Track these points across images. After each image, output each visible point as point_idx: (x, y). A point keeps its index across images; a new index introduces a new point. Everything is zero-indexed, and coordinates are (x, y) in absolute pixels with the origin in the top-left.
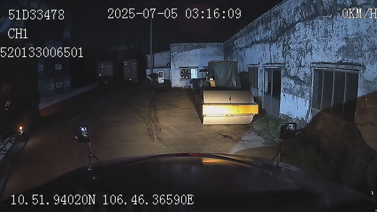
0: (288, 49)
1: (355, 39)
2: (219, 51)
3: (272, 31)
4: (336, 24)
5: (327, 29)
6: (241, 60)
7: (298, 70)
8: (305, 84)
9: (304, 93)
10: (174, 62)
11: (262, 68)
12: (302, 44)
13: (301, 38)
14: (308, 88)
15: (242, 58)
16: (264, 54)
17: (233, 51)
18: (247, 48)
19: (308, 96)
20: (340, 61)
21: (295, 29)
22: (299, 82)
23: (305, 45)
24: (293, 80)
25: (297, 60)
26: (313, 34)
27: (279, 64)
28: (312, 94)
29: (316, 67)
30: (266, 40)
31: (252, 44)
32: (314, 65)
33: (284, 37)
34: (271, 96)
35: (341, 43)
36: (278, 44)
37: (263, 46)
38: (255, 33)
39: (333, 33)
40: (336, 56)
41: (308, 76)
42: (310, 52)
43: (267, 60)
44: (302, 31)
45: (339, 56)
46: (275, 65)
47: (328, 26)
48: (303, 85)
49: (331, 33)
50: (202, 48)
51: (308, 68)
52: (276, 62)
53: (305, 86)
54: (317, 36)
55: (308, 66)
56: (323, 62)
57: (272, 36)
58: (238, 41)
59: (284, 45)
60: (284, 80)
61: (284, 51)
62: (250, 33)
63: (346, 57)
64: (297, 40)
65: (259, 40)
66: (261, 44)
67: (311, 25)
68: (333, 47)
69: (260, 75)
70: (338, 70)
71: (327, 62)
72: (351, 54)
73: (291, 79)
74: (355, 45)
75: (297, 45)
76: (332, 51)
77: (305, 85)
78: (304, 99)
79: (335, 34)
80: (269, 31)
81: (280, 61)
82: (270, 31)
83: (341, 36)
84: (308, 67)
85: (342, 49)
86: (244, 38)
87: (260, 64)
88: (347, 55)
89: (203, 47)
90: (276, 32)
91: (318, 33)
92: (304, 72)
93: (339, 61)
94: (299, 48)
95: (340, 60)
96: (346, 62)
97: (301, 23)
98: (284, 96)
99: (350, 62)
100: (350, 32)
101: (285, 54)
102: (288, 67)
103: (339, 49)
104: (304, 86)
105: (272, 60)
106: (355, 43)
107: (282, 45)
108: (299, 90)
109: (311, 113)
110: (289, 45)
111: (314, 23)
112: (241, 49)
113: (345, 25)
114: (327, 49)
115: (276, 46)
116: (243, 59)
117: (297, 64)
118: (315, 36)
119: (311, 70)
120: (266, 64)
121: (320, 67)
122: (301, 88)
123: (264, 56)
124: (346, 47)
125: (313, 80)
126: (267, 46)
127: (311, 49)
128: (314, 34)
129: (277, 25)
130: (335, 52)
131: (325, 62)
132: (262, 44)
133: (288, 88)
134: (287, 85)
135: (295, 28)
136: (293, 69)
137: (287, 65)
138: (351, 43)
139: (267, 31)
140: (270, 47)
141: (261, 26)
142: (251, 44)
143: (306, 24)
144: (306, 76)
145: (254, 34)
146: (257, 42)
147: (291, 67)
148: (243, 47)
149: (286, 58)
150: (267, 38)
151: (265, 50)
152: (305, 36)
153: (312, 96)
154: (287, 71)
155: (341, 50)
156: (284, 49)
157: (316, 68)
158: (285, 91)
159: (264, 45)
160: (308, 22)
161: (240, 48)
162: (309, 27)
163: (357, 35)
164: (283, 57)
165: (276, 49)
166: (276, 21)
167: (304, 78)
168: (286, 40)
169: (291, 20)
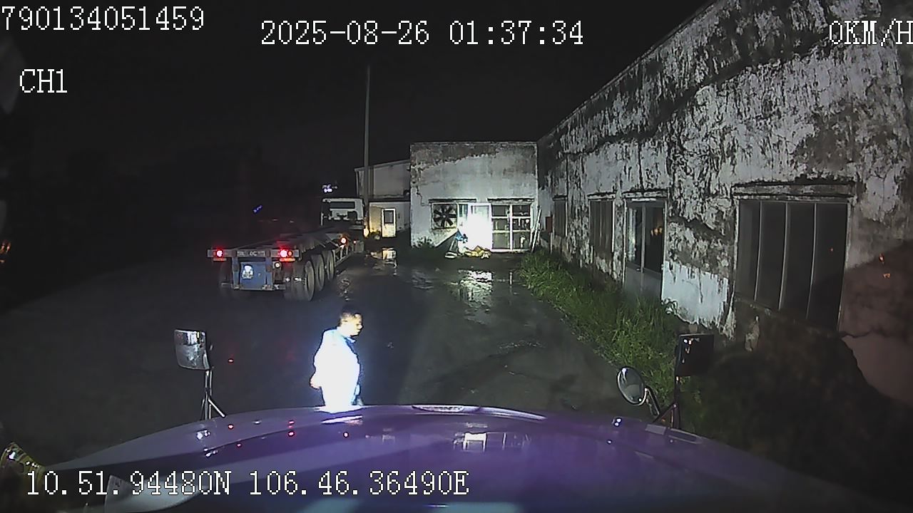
0: (680, 153)
1: (838, 116)
2: (526, 161)
3: (644, 110)
4: (792, 81)
5: (770, 98)
6: (576, 183)
7: (702, 204)
8: (718, 238)
9: (717, 260)
10: (417, 187)
11: (621, 201)
12: (712, 139)
13: (710, 123)
14: (727, 247)
15: (577, 177)
16: (625, 167)
17: (559, 161)
18: (588, 154)
19: (727, 269)
20: (801, 175)
21: (695, 101)
22: (705, 234)
23: (719, 142)
24: (690, 229)
25: (701, 179)
26: (737, 111)
27: (660, 189)
28: (735, 262)
29: (746, 194)
30: (630, 132)
31: (601, 143)
32: (741, 190)
33: (671, 125)
34: (642, 269)
35: (804, 128)
36: (657, 142)
37: (624, 148)
38: (607, 118)
39: (784, 104)
40: (791, 165)
41: (726, 219)
42: (730, 158)
43: (632, 180)
44: (712, 106)
45: (799, 164)
46: (651, 194)
47: (772, 90)
48: (713, 240)
49: (780, 107)
50: (487, 155)
51: (726, 198)
52: (652, 185)
53: (719, 243)
54: (746, 116)
55: (725, 193)
56: (760, 181)
57: (644, 123)
58: (570, 138)
59: (671, 144)
60: (671, 230)
61: (672, 159)
62: (595, 117)
63: (816, 163)
64: (700, 130)
65: (614, 134)
66: (619, 143)
67: (733, 90)
68: (784, 143)
69: (618, 220)
70: (797, 198)
71: (770, 179)
72: (829, 156)
73: (686, 227)
74: (837, 133)
75: (700, 142)
76: (783, 152)
77: (719, 241)
78: (716, 276)
79: (790, 107)
80: (637, 110)
82: (639, 110)
83: (802, 112)
84: (725, 196)
85: (807, 145)
86: (582, 129)
87: (616, 191)
88: (817, 158)
89: (490, 151)
90: (653, 111)
91: (749, 108)
92: (717, 208)
93: (799, 176)
94: (704, 148)
95: (802, 173)
96: (816, 176)
97: (710, 87)
98: (671, 268)
99: (827, 177)
100: (825, 100)
101: (672, 165)
102: (680, 197)
103: (798, 146)
104: (717, 243)
105: (643, 180)
106: (837, 126)
107: (665, 143)
108: (705, 254)
109: (733, 310)
110: (682, 142)
111: (740, 85)
112: (575, 156)
113: (812, 82)
114: (770, 147)
115: (652, 147)
116: (580, 180)
117: (700, 190)
118: (742, 116)
119: (733, 202)
120: (631, 191)
121: (755, 195)
122: (709, 248)
123: (625, 171)
124: (815, 139)
125: (737, 229)
126: (633, 148)
127: (733, 150)
128: (739, 113)
129: (654, 93)
130: (790, 152)
131: (766, 180)
132: (622, 142)
133: (680, 250)
134: (680, 241)
135: (696, 99)
136: (691, 202)
137: (677, 194)
138: (827, 128)
139: (634, 110)
140: (640, 150)
141: (619, 98)
142: (598, 143)
143: (720, 89)
144: (720, 218)
145: (604, 117)
146: (612, 139)
147: (685, 198)
148: (580, 152)
149: (676, 175)
150: (633, 129)
151: (629, 158)
152: (718, 118)
153: (735, 268)
154: (678, 207)
155: (805, 147)
156: (672, 153)
157: (745, 197)
158: (672, 257)
159: (626, 144)
160: (724, 83)
161: (574, 154)
162: (728, 94)
163: (842, 105)
164: (668, 173)
165: (653, 154)
166: (653, 84)
167: (716, 223)
168: (676, 132)
169: (686, 80)
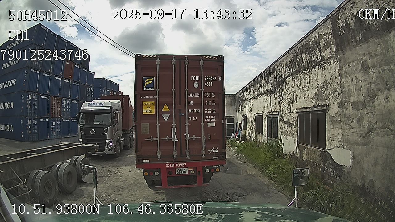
0: (282, 99)
1: (323, 86)
4: (311, 76)
5: (306, 82)
6: (250, 110)
7: (289, 115)
9: (293, 133)
11: (265, 116)
12: (291, 94)
13: (290, 89)
14: (296, 129)
15: (250, 108)
16: (266, 104)
17: (244, 102)
18: (254, 99)
19: (296, 135)
20: (314, 105)
21: (286, 82)
22: (290, 125)
23: (293, 95)
24: (286, 124)
25: (288, 108)
27: (277, 111)
28: (298, 133)
29: (300, 112)
31: (258, 95)
32: (298, 111)
33: (279, 90)
35: (315, 91)
36: (275, 96)
38: (260, 86)
40: (311, 102)
41: (295, 120)
42: (296, 101)
43: (268, 109)
44: (291, 84)
45: (313, 101)
46: (274, 113)
47: (306, 79)
48: (292, 127)
49: (309, 84)
51: (295, 113)
52: (274, 110)
54: (300, 87)
55: (295, 111)
56: (303, 107)
57: (272, 89)
58: (247, 93)
59: (280, 96)
60: (280, 124)
62: (256, 86)
63: (318, 101)
64: (287, 91)
65: (262, 92)
66: (264, 95)
68: (310, 95)
69: (264, 123)
71: (306, 106)
72: (321, 98)
74: (323, 92)
75: (288, 96)
76: (309, 98)
77: (294, 127)
78: (294, 138)
79: (311, 84)
81: (277, 109)
82: (270, 84)
83: (314, 86)
86: (252, 90)
87: (263, 112)
88: (318, 99)
90: (274, 85)
91: (300, 85)
92: (293, 117)
96: (318, 105)
97: (290, 78)
98: (281, 137)
99: (321, 105)
100: (320, 83)
101: (280, 103)
103: (313, 96)
105: (272, 109)
106: (323, 90)
107: (278, 96)
108: (290, 132)
109: (298, 148)
110: (283, 96)
111: (298, 77)
112: (250, 100)
113: (317, 76)
114: (306, 97)
117: (288, 111)
119: (297, 114)
120: (268, 112)
121: (302, 112)
122: (291, 129)
124: (317, 94)
125: (298, 123)
126: (268, 97)
127: (297, 98)
128: (298, 86)
129: (274, 79)
130: (311, 98)
133: (283, 131)
134: (283, 128)
136: (286, 115)
137: (282, 113)
138: (320, 90)
139: (268, 84)
140: (270, 98)
141: (264, 80)
143: (293, 79)
146: (261, 94)
147: (284, 114)
148: (251, 98)
149: (281, 106)
150: (268, 91)
151: (267, 101)
152: (292, 88)
153: (298, 135)
154: (282, 117)
155: (315, 96)
156: (280, 99)
159: (266, 96)
160: (294, 76)
162: (295, 80)
163: (324, 83)
164: (279, 106)
165: (274, 100)
166: (274, 75)
167: (293, 122)
168: (281, 92)
169: (284, 75)
